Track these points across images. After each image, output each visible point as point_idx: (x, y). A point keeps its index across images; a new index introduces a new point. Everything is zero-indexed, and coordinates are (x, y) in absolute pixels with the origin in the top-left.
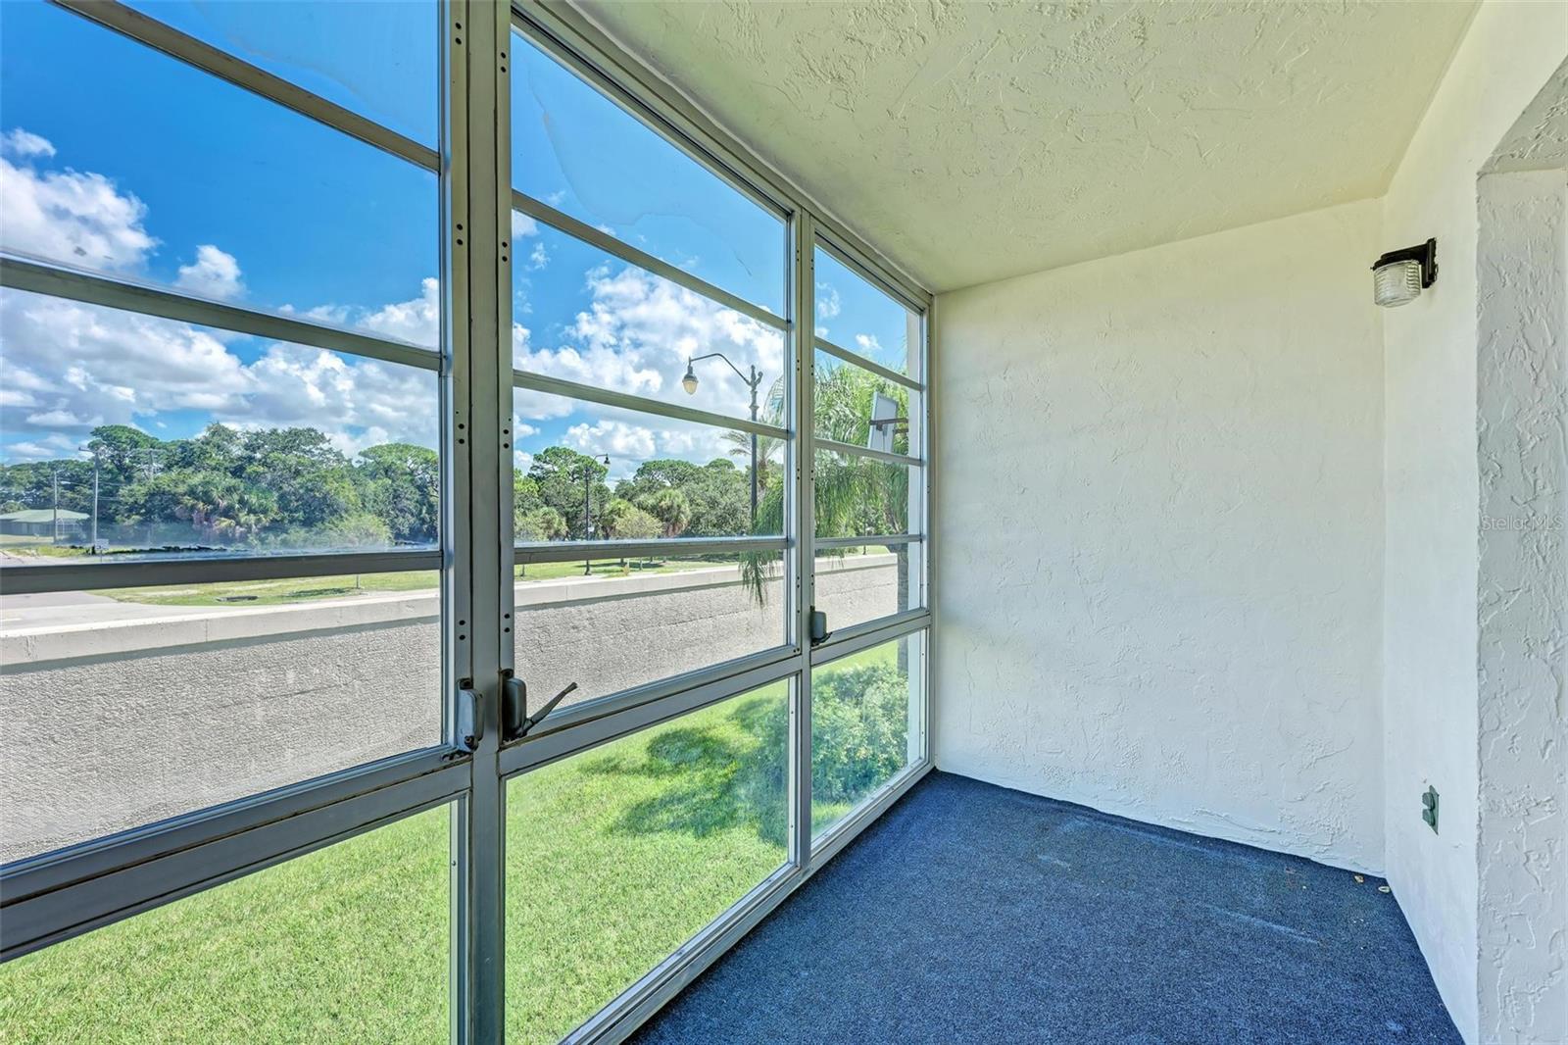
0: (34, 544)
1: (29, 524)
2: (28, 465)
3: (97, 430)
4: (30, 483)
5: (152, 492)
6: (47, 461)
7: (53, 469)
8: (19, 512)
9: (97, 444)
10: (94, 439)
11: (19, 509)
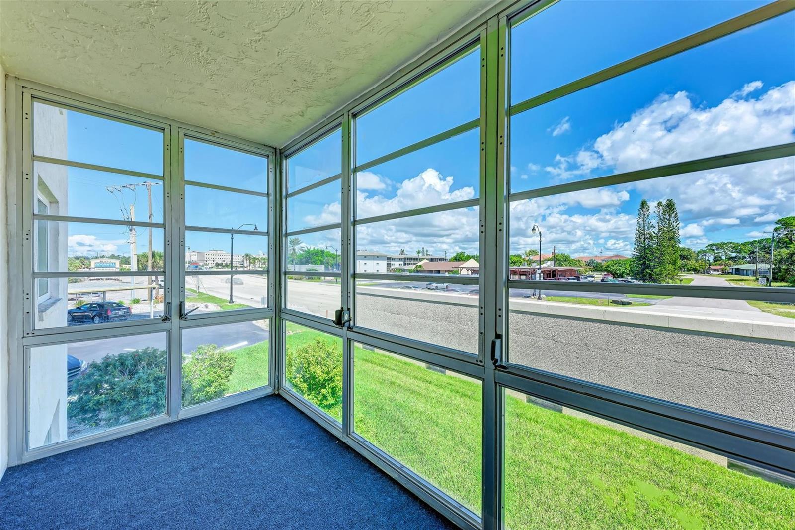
0: (745, 280)
1: (747, 271)
2: (748, 242)
3: (779, 221)
4: (749, 251)
5: (791, 252)
6: (757, 239)
7: (760, 243)
8: (744, 265)
9: (778, 228)
10: (777, 226)
11: (744, 263)
